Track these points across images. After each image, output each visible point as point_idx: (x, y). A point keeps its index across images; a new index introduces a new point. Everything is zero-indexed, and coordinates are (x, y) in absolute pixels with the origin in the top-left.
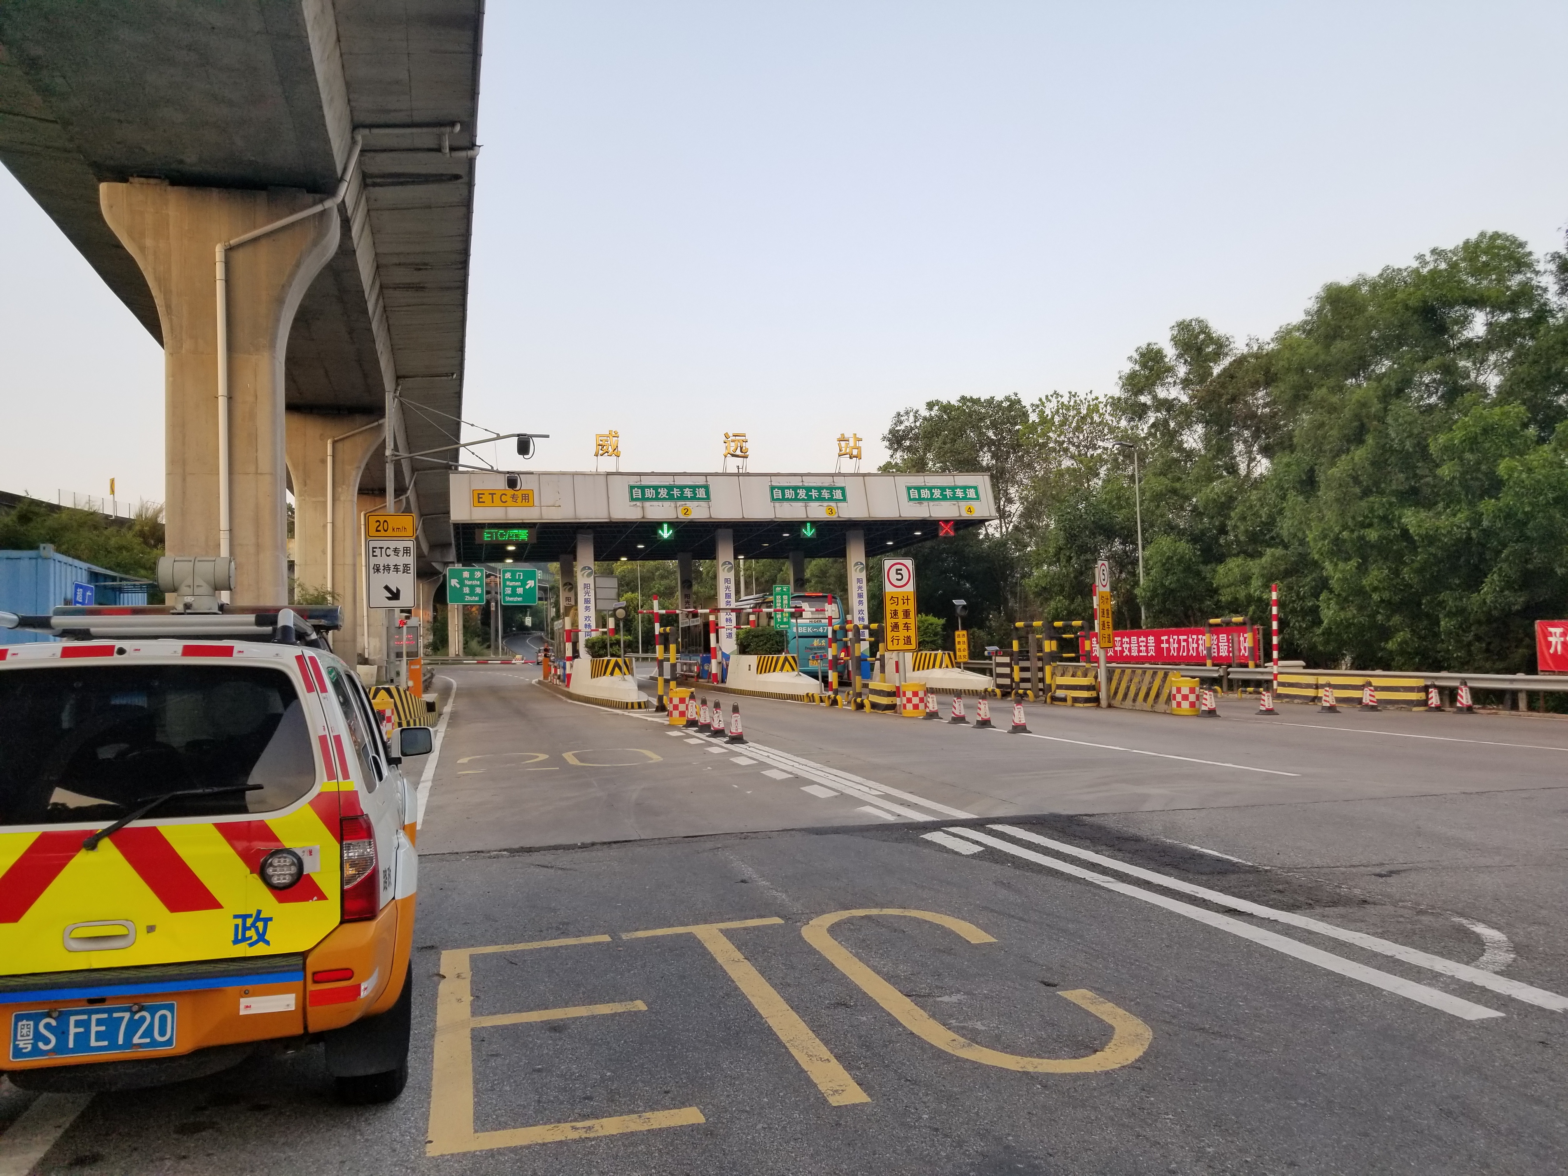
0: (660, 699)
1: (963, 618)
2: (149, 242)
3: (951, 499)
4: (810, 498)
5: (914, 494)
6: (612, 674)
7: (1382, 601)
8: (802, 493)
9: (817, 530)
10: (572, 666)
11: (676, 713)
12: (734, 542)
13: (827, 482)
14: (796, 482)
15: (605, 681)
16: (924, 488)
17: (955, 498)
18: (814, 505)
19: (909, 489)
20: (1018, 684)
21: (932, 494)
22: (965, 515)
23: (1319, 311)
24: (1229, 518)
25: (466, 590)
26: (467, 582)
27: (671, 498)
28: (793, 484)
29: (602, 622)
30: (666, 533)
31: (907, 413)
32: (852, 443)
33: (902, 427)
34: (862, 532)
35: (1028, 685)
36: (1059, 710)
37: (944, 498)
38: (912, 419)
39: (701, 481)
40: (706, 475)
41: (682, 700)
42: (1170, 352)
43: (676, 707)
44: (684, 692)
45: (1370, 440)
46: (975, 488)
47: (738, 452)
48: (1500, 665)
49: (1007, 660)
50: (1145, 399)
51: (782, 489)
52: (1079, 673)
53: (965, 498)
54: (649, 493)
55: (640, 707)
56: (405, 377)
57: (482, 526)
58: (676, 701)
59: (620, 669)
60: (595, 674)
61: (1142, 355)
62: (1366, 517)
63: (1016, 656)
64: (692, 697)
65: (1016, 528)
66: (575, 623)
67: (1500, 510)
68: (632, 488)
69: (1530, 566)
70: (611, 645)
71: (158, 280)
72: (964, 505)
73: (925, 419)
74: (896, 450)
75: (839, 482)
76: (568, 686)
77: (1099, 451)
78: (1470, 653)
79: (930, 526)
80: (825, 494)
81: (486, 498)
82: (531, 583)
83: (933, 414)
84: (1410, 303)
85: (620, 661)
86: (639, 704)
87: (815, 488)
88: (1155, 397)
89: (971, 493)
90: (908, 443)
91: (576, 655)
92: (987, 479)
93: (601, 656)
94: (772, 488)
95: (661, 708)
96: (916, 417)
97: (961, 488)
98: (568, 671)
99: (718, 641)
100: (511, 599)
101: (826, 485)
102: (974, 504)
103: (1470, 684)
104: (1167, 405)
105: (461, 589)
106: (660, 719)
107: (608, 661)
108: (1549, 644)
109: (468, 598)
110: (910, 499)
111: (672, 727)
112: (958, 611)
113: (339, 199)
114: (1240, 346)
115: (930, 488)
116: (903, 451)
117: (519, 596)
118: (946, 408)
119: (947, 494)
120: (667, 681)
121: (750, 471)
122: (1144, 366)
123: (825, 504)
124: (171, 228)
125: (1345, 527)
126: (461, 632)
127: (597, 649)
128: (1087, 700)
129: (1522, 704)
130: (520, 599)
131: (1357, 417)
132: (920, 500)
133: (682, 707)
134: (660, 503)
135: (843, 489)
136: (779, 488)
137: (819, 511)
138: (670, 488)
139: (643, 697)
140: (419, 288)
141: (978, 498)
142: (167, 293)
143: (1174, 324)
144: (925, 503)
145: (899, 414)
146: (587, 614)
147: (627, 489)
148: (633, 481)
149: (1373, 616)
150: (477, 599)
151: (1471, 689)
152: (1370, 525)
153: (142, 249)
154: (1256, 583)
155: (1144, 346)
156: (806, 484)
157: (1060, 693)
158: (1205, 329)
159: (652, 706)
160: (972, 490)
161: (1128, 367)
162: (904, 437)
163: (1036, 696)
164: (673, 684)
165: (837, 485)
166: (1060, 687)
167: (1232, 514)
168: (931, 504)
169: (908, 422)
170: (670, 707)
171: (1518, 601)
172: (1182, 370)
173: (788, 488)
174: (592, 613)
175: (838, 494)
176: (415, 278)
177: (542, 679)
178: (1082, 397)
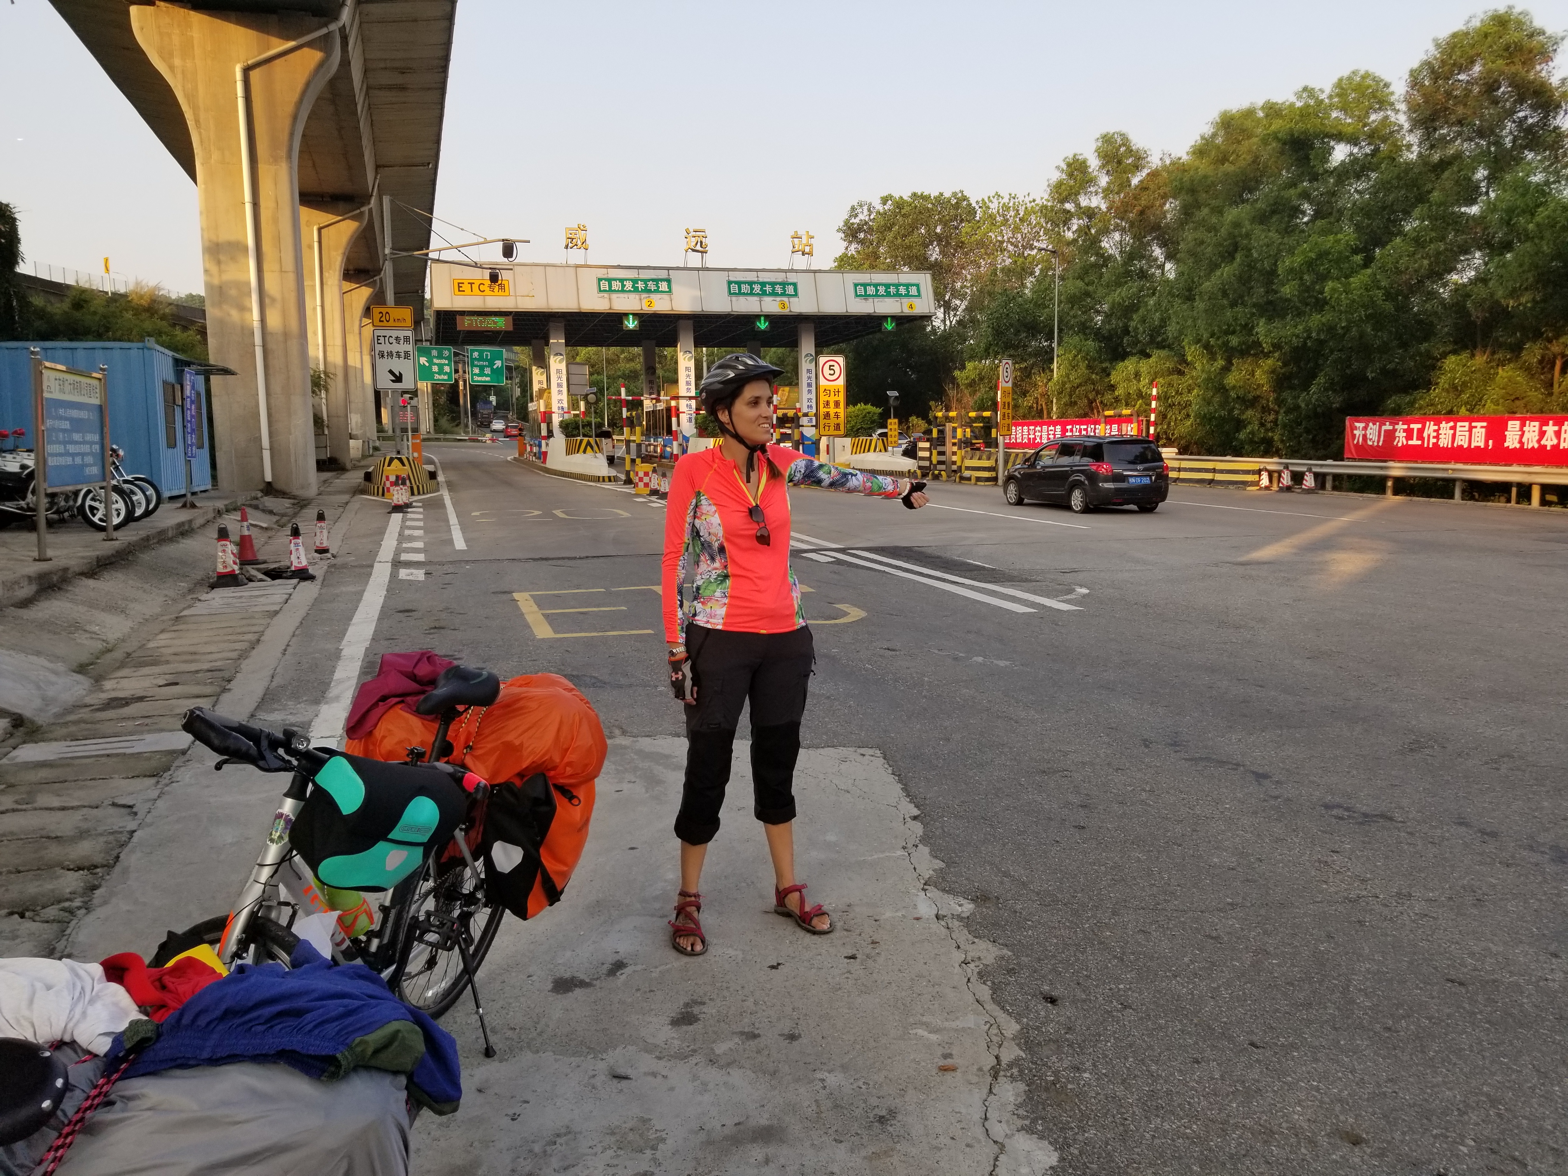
0: (628, 473)
1: (895, 408)
2: (177, 62)
3: (895, 296)
4: (764, 293)
5: (861, 290)
6: (584, 452)
7: (1238, 397)
8: (757, 288)
9: (770, 323)
10: (547, 445)
11: (641, 484)
12: (694, 332)
13: (780, 277)
14: (751, 277)
15: (578, 458)
16: (870, 285)
17: (898, 295)
18: (767, 300)
19: (856, 285)
20: (935, 466)
21: (877, 291)
22: (907, 311)
23: (1214, 135)
24: (1131, 319)
25: (435, 369)
26: (436, 361)
27: (636, 290)
28: (749, 279)
29: (574, 405)
30: (631, 324)
31: (861, 206)
32: (804, 240)
33: (857, 221)
34: (812, 326)
35: (943, 467)
36: (964, 488)
37: (888, 295)
38: (866, 212)
39: (663, 274)
40: (668, 269)
41: (646, 474)
42: (1094, 163)
43: (641, 479)
44: (648, 467)
45: (1238, 257)
46: (918, 286)
47: (698, 248)
48: (1321, 453)
49: (927, 445)
50: (1069, 206)
51: (739, 283)
52: (984, 457)
53: (908, 295)
54: (616, 285)
55: (610, 480)
56: (384, 166)
57: (463, 313)
58: (641, 474)
59: (592, 448)
60: (569, 452)
61: (1069, 165)
62: (1229, 326)
63: (935, 442)
64: (654, 471)
65: (959, 322)
66: (548, 405)
67: (1323, 324)
68: (600, 280)
69: (1348, 371)
70: (583, 427)
71: (187, 96)
72: (906, 302)
73: (878, 213)
74: (850, 242)
75: (792, 278)
76: (544, 462)
77: (1034, 252)
78: (1299, 443)
79: (872, 322)
80: (779, 289)
81: (466, 287)
82: (498, 363)
83: (886, 207)
84: (1280, 135)
85: (592, 440)
86: (609, 478)
87: (769, 283)
88: (1078, 206)
89: (913, 291)
90: (862, 235)
91: (550, 434)
92: (928, 277)
93: (574, 436)
94: (730, 283)
95: (628, 481)
96: (869, 210)
97: (904, 285)
98: (544, 449)
99: (679, 425)
100: (479, 379)
101: (780, 280)
102: (916, 302)
103: (1291, 468)
104: (1090, 213)
105: (430, 367)
106: (628, 489)
107: (581, 441)
108: (1354, 436)
109: (437, 376)
110: (857, 296)
111: (638, 495)
112: (891, 401)
113: (341, 24)
114: (1155, 161)
115: (876, 285)
116: (858, 243)
117: (487, 376)
118: (900, 204)
119: (891, 291)
120: (633, 461)
121: (709, 265)
122: (1071, 175)
123: (778, 299)
124: (196, 48)
125: (1212, 335)
126: (431, 410)
127: (570, 429)
128: (988, 479)
129: (1329, 485)
130: (488, 379)
131: (1231, 235)
132: (866, 296)
133: (646, 480)
134: (626, 295)
135: (795, 285)
136: (736, 283)
137: (772, 306)
138: (635, 281)
139: (613, 473)
140: (402, 88)
141: (919, 295)
142: (195, 109)
143: (1098, 136)
144: (871, 300)
145: (853, 208)
146: (560, 397)
147: (595, 282)
148: (601, 273)
149: (1231, 411)
150: (446, 377)
151: (1292, 472)
152: (1233, 333)
153: (172, 68)
154: (1144, 381)
155: (1071, 156)
156: (761, 280)
157: (967, 474)
158: (1126, 141)
159: (621, 480)
160: (914, 288)
161: (1056, 176)
162: (860, 229)
163: (949, 477)
164: (638, 461)
165: (790, 281)
166: (968, 468)
167: (1134, 317)
168: (876, 300)
169: (863, 216)
170: (636, 479)
171: (1337, 401)
172: (1104, 180)
173: (745, 283)
174: (564, 396)
175: (790, 290)
176: (399, 79)
177: (517, 456)
178: (1020, 200)
